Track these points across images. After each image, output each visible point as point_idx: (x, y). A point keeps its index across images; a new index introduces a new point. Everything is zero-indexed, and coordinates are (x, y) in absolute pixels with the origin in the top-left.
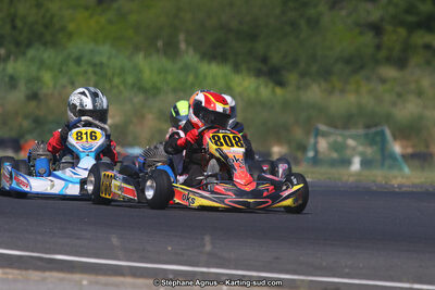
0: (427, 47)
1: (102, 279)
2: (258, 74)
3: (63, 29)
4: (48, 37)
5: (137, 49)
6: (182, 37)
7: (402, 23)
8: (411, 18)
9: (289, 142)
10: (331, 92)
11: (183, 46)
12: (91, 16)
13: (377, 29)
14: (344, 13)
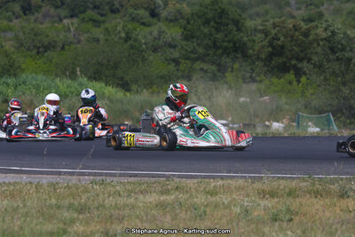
0: (202, 69)
1: (32, 176)
2: (118, 85)
3: (19, 67)
4: (12, 72)
5: (57, 76)
6: (78, 69)
7: (188, 58)
8: (193, 56)
9: (133, 119)
10: (153, 93)
11: (79, 73)
12: (33, 60)
13: (176, 62)
14: (160, 54)
